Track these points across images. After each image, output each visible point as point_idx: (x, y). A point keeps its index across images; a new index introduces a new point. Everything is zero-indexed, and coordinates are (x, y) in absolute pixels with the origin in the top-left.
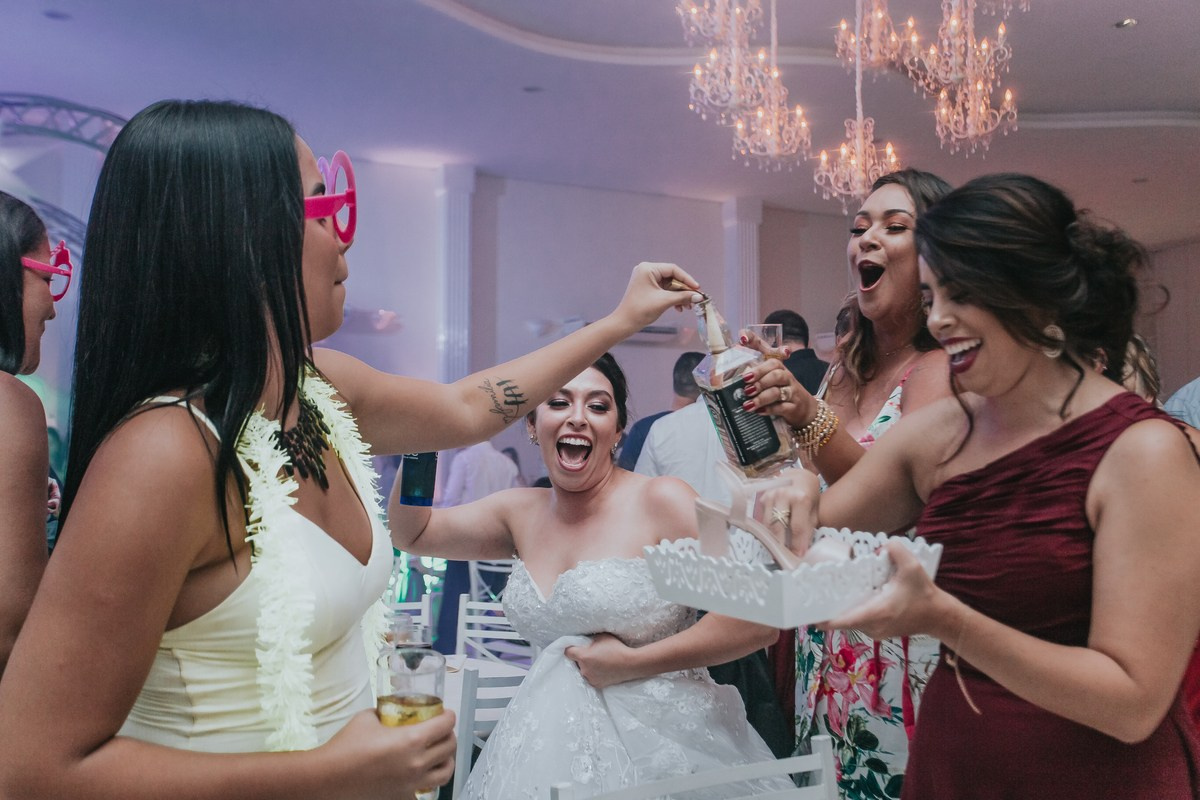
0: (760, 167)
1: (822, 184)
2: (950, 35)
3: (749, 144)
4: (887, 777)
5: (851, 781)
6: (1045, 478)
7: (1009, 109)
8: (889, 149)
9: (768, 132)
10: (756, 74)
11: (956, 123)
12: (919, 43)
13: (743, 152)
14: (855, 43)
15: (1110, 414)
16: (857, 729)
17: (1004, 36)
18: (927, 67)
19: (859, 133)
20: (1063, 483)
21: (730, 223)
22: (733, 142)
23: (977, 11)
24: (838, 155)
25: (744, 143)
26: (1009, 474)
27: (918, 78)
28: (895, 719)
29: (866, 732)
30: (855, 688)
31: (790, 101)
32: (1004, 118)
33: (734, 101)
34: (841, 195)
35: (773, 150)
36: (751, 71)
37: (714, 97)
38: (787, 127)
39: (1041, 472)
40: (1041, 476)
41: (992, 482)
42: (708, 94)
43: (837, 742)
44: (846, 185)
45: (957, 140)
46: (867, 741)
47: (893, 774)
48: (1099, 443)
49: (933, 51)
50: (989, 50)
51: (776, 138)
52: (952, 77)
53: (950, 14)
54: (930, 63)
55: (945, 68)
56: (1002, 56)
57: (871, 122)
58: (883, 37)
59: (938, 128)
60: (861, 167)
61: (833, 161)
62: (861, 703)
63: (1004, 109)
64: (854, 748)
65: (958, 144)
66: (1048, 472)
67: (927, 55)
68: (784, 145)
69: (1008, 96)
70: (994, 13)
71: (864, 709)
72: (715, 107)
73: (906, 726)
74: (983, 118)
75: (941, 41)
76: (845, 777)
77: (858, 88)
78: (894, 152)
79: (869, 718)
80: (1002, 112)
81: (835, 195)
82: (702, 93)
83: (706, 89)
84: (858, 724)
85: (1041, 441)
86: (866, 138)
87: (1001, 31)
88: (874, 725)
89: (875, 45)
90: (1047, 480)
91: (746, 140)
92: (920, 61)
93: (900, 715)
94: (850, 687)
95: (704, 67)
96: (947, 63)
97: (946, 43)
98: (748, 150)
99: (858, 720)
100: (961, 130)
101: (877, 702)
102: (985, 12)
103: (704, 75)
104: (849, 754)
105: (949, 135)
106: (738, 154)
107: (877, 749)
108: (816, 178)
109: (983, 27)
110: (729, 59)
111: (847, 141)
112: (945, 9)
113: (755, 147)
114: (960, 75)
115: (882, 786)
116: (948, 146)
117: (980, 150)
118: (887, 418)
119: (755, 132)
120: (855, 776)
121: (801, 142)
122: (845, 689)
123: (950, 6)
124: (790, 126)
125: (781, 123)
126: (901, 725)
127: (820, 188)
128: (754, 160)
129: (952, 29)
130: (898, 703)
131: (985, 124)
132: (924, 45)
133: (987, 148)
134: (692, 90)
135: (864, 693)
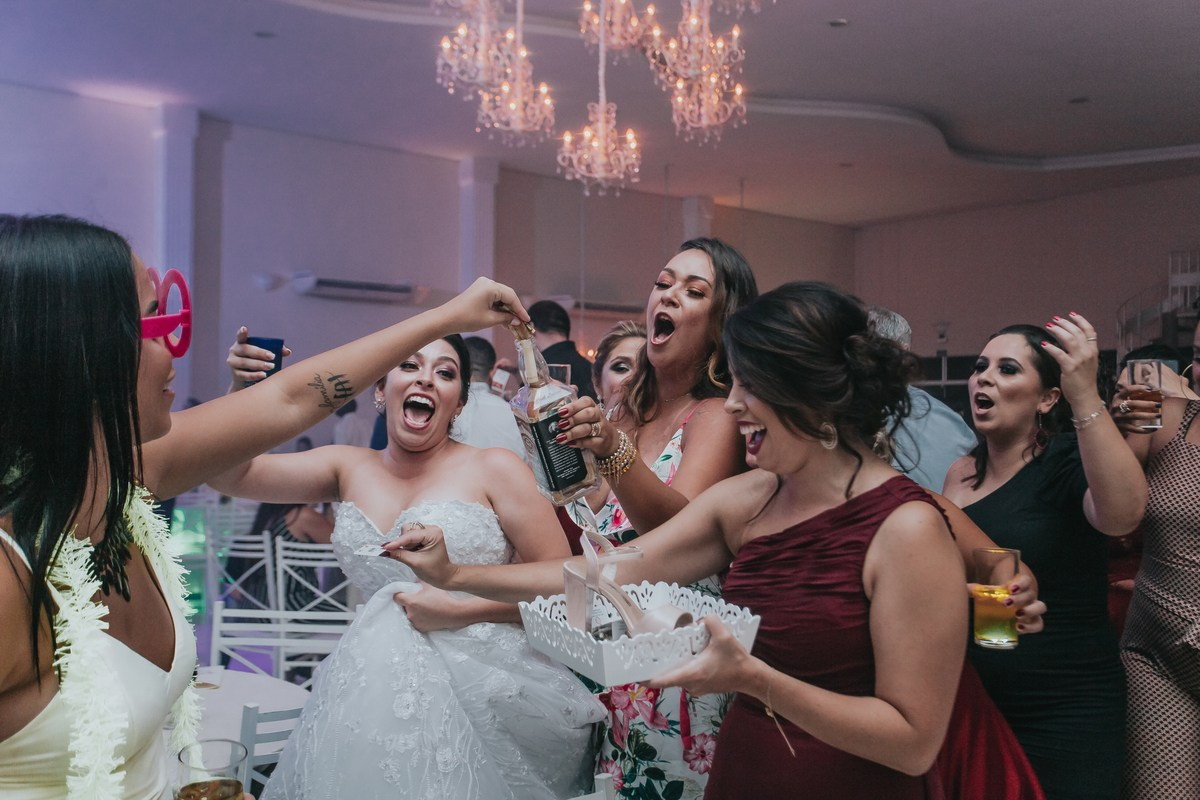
0: (504, 142)
1: (564, 164)
2: (690, 33)
3: (494, 118)
4: (664, 783)
5: (631, 789)
6: (828, 547)
7: (739, 103)
8: (630, 135)
9: (513, 106)
10: (505, 53)
11: (691, 112)
12: (661, 36)
13: (488, 125)
14: (599, 24)
15: (886, 494)
16: (637, 742)
17: (739, 38)
18: (667, 60)
19: (602, 117)
20: (843, 552)
21: (466, 183)
22: (477, 115)
23: (713, 10)
24: (581, 138)
25: (489, 117)
26: (802, 539)
27: (659, 71)
28: (672, 731)
29: (646, 745)
30: (635, 704)
31: (536, 79)
32: (734, 112)
33: (482, 78)
34: (583, 176)
35: (517, 126)
36: (500, 49)
37: (462, 72)
38: (531, 104)
39: (826, 542)
40: (825, 545)
41: (788, 546)
42: (455, 69)
43: (620, 753)
44: (588, 166)
45: (692, 128)
46: (647, 752)
47: (670, 780)
48: (874, 519)
49: (673, 45)
50: (724, 49)
51: (520, 114)
52: (691, 72)
53: (690, 11)
54: (671, 56)
55: (684, 64)
56: (736, 57)
57: (614, 107)
58: (625, 23)
59: (675, 118)
60: (603, 151)
61: (577, 142)
62: (640, 718)
63: (734, 102)
64: (634, 759)
65: (692, 133)
66: (833, 542)
67: (668, 48)
68: (529, 121)
69: (739, 90)
70: (728, 12)
71: (643, 723)
72: (462, 82)
73: (683, 737)
74: (715, 110)
75: (681, 37)
76: (627, 785)
77: (601, 73)
78: (635, 138)
79: (648, 732)
80: (733, 105)
81: (578, 176)
82: (450, 67)
83: (453, 62)
84: (638, 737)
85: (829, 512)
86: (608, 122)
87: (736, 33)
88: (652, 738)
89: (617, 29)
90: (833, 549)
91: (491, 113)
92: (661, 54)
93: (677, 727)
94: (630, 703)
95: (453, 42)
96: (685, 58)
97: (685, 40)
98: (492, 124)
99: (637, 733)
100: (695, 119)
101: (655, 716)
102: (720, 9)
103: (452, 49)
104: (630, 765)
105: (684, 124)
106: (483, 126)
107: (655, 759)
108: (559, 158)
109: (719, 25)
110: (477, 34)
111: (590, 124)
112: (685, 7)
113: (500, 121)
114: (698, 72)
115: (660, 791)
116: (683, 133)
117: (712, 139)
118: (668, 457)
119: (500, 107)
120: (635, 784)
121: (545, 119)
122: (625, 706)
123: (689, 5)
124: (534, 102)
125: (526, 99)
126: (678, 737)
127: (563, 168)
128: (498, 133)
129: (692, 28)
130: (676, 716)
131: (717, 115)
132: (665, 39)
133: (719, 139)
134: (440, 62)
135: (643, 709)
